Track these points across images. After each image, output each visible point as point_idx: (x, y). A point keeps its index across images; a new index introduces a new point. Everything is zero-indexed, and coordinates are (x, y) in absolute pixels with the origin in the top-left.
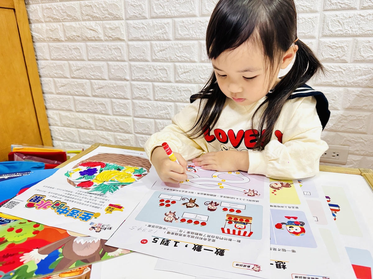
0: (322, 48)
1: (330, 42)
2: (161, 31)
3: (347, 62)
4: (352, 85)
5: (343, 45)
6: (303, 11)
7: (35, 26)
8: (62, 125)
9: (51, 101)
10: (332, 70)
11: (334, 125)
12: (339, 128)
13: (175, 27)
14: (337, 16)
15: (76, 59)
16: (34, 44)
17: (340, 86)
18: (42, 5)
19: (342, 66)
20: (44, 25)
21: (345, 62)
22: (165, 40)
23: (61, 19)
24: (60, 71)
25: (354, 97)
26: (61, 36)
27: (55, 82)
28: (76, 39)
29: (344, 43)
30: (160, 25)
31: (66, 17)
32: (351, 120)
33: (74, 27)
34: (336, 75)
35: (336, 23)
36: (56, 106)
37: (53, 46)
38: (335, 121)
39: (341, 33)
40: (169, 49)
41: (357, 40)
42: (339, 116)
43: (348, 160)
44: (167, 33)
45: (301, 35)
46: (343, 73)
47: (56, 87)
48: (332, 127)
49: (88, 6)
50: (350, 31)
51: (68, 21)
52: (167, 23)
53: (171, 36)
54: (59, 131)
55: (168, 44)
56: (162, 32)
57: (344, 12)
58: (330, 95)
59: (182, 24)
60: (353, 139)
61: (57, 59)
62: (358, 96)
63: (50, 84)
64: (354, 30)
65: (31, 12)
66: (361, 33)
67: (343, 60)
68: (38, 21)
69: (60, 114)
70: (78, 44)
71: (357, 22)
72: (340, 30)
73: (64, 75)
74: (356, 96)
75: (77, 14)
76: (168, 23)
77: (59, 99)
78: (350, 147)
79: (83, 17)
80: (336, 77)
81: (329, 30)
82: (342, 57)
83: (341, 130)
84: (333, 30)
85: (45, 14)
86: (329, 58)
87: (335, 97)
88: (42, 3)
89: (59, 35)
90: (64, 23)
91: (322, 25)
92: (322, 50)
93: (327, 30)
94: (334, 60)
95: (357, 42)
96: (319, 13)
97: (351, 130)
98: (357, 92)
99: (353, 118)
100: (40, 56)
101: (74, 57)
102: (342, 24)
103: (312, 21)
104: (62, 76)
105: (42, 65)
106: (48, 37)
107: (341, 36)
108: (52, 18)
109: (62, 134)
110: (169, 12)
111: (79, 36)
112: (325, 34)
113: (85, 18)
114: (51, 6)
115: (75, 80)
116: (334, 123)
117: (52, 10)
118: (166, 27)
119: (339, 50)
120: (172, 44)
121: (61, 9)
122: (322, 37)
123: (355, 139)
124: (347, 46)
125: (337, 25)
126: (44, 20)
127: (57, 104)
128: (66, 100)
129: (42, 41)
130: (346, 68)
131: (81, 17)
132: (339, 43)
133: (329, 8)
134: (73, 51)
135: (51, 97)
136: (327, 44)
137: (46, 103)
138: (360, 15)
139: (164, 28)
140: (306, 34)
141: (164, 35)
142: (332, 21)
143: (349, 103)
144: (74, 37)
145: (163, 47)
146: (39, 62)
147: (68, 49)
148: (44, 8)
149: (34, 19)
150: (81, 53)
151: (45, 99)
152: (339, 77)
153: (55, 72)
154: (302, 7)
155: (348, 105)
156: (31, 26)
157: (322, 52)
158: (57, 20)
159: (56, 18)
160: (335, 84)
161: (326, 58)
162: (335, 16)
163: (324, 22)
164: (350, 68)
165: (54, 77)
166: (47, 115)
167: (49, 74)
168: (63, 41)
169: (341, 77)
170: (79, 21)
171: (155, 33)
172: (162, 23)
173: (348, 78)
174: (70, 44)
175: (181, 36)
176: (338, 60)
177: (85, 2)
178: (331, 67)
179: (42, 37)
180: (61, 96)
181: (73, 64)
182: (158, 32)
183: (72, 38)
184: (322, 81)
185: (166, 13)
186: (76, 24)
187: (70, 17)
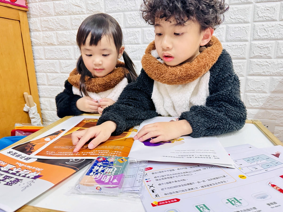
0: (253, 48)
1: (259, 44)
2: (132, 37)
3: (272, 58)
4: (276, 74)
5: (268, 46)
6: (239, 22)
7: (34, 34)
8: (52, 110)
9: (43, 90)
10: (261, 64)
11: (264, 104)
12: (267, 106)
13: (143, 34)
14: (263, 25)
15: (65, 58)
16: (33, 47)
17: (267, 76)
18: (40, 19)
19: (268, 61)
20: (41, 33)
21: (270, 58)
22: (136, 44)
23: (56, 29)
24: (52, 68)
25: (277, 83)
26: (55, 41)
27: (47, 76)
28: (66, 43)
29: (269, 45)
30: (132, 33)
31: (59, 27)
32: (276, 101)
33: (65, 35)
34: (264, 67)
35: (263, 30)
36: (47, 95)
37: (47, 49)
38: (264, 101)
39: (267, 37)
40: (139, 50)
41: (278, 43)
42: (268, 97)
43: (275, 131)
44: (137, 38)
45: (238, 39)
46: (269, 66)
47: (48, 80)
48: (262, 106)
49: (77, 19)
50: (273, 36)
51: (61, 30)
52: (137, 31)
53: (140, 41)
54: (49, 114)
55: (138, 46)
56: (134, 38)
57: (268, 23)
58: (260, 82)
59: (149, 32)
60: (278, 115)
61: (50, 58)
62: (281, 82)
63: (43, 78)
64: (276, 35)
65: (32, 24)
66: (281, 37)
67: (268, 57)
68: (37, 30)
69: (50, 101)
70: (68, 47)
71: (278, 30)
72: (266, 35)
73: (55, 71)
74: (279, 82)
75: (68, 25)
76: (139, 31)
77: (50, 89)
78: (276, 121)
79: (72, 27)
80: (264, 69)
81: (258, 35)
82: (268, 54)
83: (269, 108)
84: (261, 35)
85: (43, 25)
86: (258, 55)
87: (264, 83)
88: (41, 17)
89: (53, 40)
90: (57, 32)
91: (253, 32)
92: (253, 50)
93: (256, 35)
94: (262, 57)
95: (278, 44)
96: (250, 24)
97: (277, 107)
98: (280, 80)
99: (278, 99)
100: (37, 56)
101: (64, 57)
102: (267, 31)
103: (246, 29)
104: (54, 71)
105: (38, 63)
106: (44, 42)
107: (267, 39)
108: (48, 28)
109: (51, 116)
110: (139, 23)
111: (68, 41)
112: (255, 38)
113: (74, 28)
114: (48, 19)
115: (64, 74)
116: (264, 103)
117: (48, 22)
118: (137, 34)
119: (266, 50)
120: (141, 47)
121: (55, 22)
122: (253, 40)
123: (279, 114)
124: (271, 46)
125: (264, 32)
126: (42, 29)
127: (48, 93)
128: (56, 89)
129: (39, 45)
130: (271, 62)
131: (71, 27)
132: (265, 45)
133: (258, 20)
134: (64, 53)
135: (43, 87)
136: (257, 45)
137: (39, 92)
138: (280, 25)
139: (135, 35)
140: (242, 38)
141: (135, 40)
142: (260, 29)
143: (274, 87)
144: (64, 42)
145: (134, 49)
146: (36, 61)
147: (60, 51)
148: (42, 20)
149: (34, 29)
150: (70, 53)
151: (39, 89)
152: (266, 69)
153: (48, 68)
154: (238, 20)
155: (274, 89)
156: (31, 34)
157: (253, 51)
158: (52, 30)
159: (51, 28)
160: (263, 74)
161: (257, 56)
162: (262, 25)
163: (254, 30)
164: (274, 62)
165: (47, 73)
166: (40, 102)
167: (43, 70)
168: (56, 45)
169: (268, 69)
170: (69, 30)
171: (128, 39)
172: (133, 31)
173: (273, 70)
174: (61, 47)
175: (148, 41)
176: (265, 56)
177: (75, 16)
178: (260, 62)
179: (39, 42)
180: (52, 87)
181: (63, 62)
182: (130, 38)
183: (63, 43)
184: (254, 72)
185: (137, 24)
186: (66, 32)
187: (63, 27)
